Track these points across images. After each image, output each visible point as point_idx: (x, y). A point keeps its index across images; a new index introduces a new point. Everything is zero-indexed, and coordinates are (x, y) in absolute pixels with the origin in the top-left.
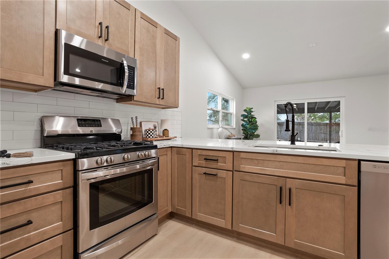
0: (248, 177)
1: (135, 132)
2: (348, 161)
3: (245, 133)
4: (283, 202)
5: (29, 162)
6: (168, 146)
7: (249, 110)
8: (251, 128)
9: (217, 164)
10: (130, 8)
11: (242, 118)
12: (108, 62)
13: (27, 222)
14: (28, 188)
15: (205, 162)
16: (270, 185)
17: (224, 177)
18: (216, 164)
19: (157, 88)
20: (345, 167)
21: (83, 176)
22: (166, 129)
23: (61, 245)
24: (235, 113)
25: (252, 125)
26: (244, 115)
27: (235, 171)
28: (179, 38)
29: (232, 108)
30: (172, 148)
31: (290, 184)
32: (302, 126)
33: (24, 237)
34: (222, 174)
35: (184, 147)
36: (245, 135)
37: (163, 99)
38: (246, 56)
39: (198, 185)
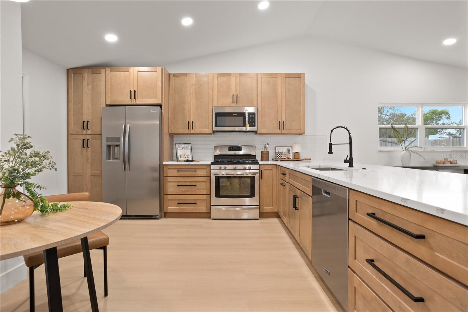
6: (273, 164)
12: (236, 114)
19: (278, 122)
22: (297, 152)
23: (206, 199)
27: (288, 183)
37: (284, 129)
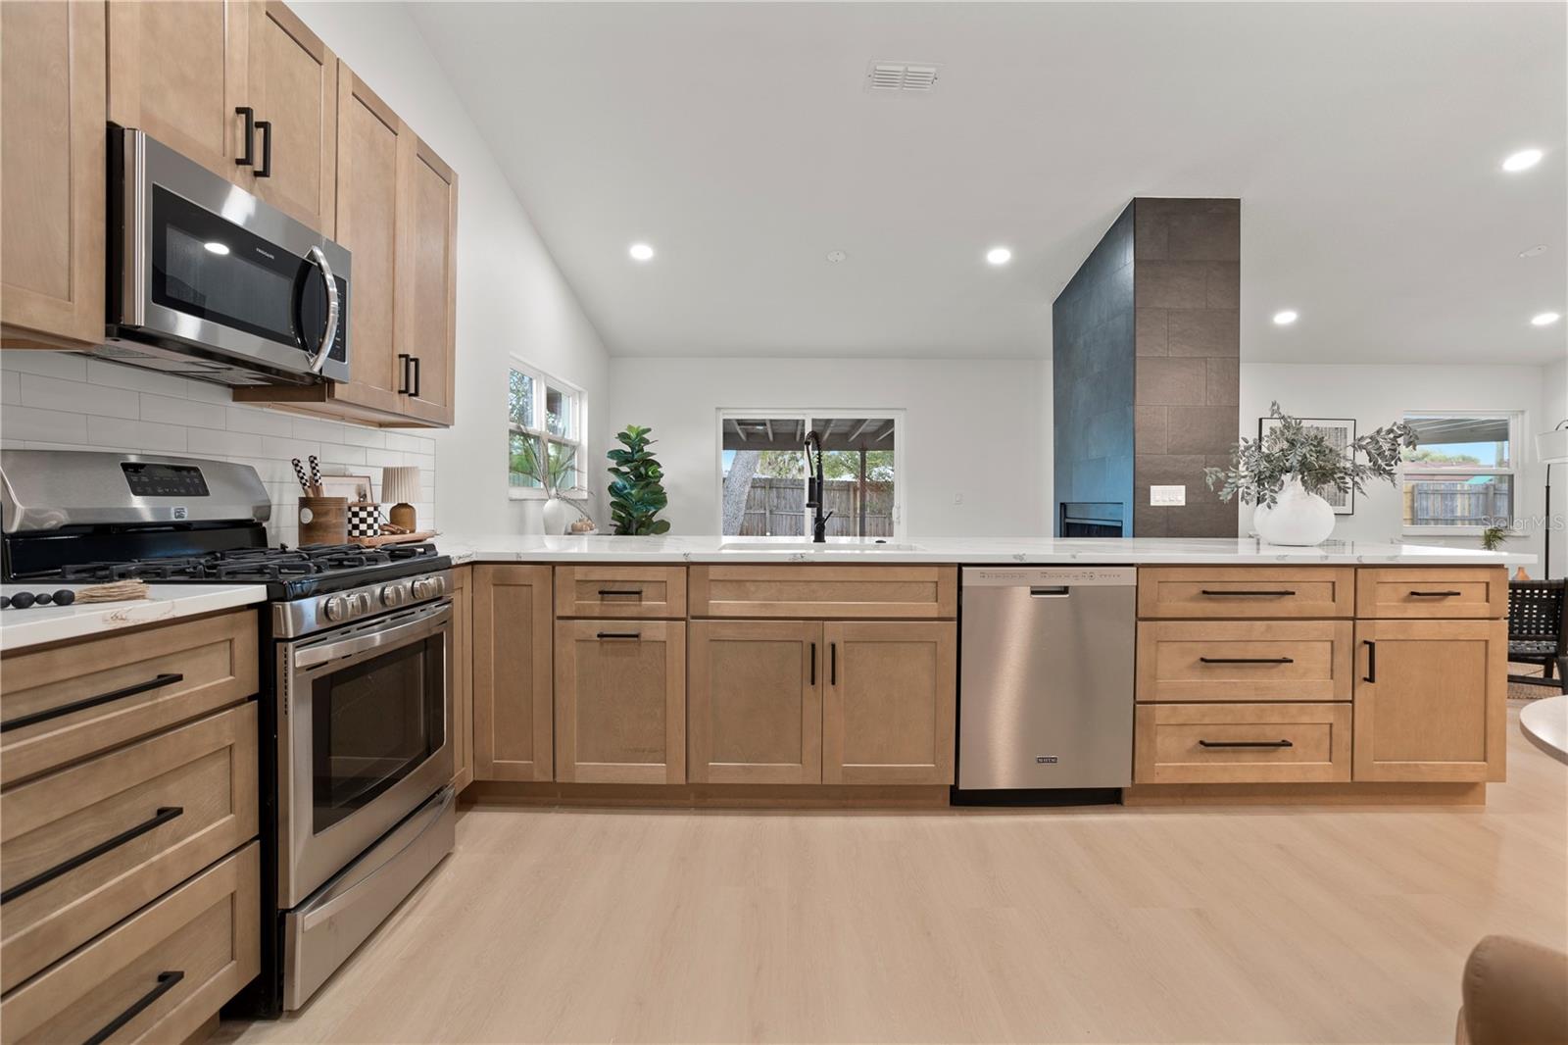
0: (728, 631)
1: (326, 513)
2: (942, 569)
3: (620, 519)
4: (818, 680)
5: (169, 612)
6: (468, 560)
7: (638, 435)
8: (641, 500)
9: (640, 605)
10: (322, 56)
11: (613, 464)
12: (272, 257)
13: (155, 816)
14: (160, 700)
15: (598, 602)
16: (787, 644)
17: (663, 638)
18: (636, 605)
19: (397, 353)
20: (937, 582)
21: (299, 657)
22: (404, 502)
23: (232, 891)
24: (585, 443)
25: (646, 490)
26: (619, 451)
27: (693, 618)
28: (456, 175)
29: (576, 423)
30: (476, 566)
31: (834, 633)
32: (778, 493)
33: (152, 864)
34: (654, 631)
35: (523, 559)
36: (619, 524)
37: (416, 394)
38: (642, 252)
39: (575, 674)
